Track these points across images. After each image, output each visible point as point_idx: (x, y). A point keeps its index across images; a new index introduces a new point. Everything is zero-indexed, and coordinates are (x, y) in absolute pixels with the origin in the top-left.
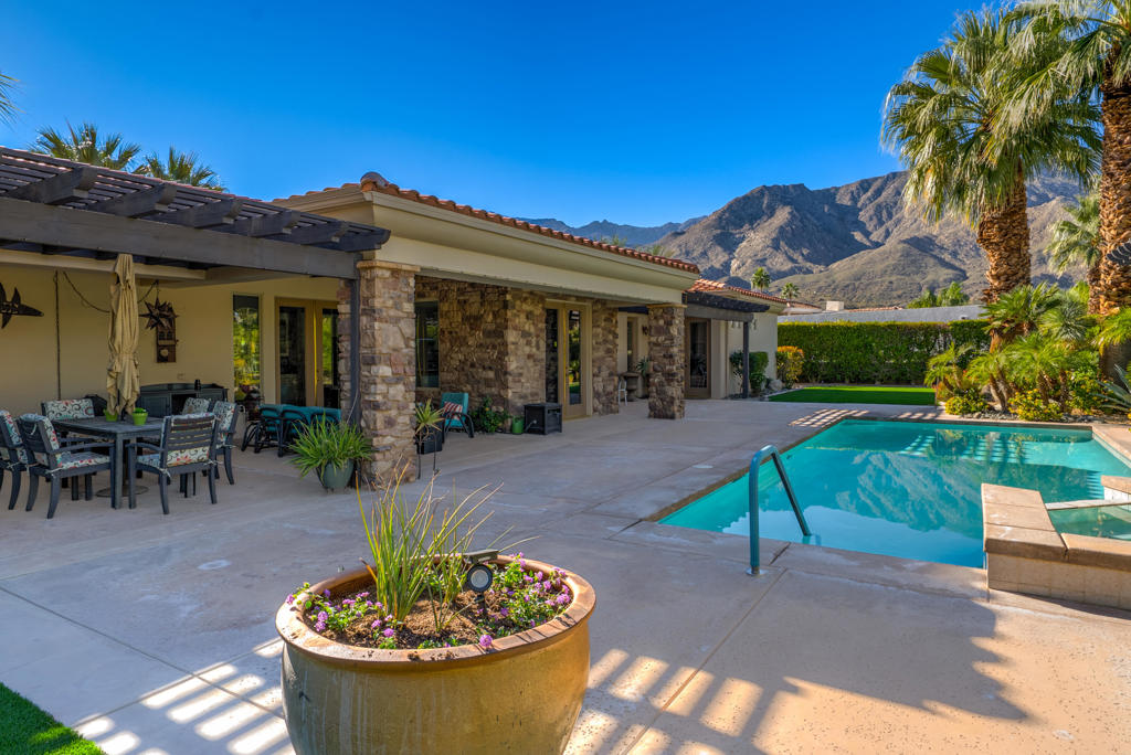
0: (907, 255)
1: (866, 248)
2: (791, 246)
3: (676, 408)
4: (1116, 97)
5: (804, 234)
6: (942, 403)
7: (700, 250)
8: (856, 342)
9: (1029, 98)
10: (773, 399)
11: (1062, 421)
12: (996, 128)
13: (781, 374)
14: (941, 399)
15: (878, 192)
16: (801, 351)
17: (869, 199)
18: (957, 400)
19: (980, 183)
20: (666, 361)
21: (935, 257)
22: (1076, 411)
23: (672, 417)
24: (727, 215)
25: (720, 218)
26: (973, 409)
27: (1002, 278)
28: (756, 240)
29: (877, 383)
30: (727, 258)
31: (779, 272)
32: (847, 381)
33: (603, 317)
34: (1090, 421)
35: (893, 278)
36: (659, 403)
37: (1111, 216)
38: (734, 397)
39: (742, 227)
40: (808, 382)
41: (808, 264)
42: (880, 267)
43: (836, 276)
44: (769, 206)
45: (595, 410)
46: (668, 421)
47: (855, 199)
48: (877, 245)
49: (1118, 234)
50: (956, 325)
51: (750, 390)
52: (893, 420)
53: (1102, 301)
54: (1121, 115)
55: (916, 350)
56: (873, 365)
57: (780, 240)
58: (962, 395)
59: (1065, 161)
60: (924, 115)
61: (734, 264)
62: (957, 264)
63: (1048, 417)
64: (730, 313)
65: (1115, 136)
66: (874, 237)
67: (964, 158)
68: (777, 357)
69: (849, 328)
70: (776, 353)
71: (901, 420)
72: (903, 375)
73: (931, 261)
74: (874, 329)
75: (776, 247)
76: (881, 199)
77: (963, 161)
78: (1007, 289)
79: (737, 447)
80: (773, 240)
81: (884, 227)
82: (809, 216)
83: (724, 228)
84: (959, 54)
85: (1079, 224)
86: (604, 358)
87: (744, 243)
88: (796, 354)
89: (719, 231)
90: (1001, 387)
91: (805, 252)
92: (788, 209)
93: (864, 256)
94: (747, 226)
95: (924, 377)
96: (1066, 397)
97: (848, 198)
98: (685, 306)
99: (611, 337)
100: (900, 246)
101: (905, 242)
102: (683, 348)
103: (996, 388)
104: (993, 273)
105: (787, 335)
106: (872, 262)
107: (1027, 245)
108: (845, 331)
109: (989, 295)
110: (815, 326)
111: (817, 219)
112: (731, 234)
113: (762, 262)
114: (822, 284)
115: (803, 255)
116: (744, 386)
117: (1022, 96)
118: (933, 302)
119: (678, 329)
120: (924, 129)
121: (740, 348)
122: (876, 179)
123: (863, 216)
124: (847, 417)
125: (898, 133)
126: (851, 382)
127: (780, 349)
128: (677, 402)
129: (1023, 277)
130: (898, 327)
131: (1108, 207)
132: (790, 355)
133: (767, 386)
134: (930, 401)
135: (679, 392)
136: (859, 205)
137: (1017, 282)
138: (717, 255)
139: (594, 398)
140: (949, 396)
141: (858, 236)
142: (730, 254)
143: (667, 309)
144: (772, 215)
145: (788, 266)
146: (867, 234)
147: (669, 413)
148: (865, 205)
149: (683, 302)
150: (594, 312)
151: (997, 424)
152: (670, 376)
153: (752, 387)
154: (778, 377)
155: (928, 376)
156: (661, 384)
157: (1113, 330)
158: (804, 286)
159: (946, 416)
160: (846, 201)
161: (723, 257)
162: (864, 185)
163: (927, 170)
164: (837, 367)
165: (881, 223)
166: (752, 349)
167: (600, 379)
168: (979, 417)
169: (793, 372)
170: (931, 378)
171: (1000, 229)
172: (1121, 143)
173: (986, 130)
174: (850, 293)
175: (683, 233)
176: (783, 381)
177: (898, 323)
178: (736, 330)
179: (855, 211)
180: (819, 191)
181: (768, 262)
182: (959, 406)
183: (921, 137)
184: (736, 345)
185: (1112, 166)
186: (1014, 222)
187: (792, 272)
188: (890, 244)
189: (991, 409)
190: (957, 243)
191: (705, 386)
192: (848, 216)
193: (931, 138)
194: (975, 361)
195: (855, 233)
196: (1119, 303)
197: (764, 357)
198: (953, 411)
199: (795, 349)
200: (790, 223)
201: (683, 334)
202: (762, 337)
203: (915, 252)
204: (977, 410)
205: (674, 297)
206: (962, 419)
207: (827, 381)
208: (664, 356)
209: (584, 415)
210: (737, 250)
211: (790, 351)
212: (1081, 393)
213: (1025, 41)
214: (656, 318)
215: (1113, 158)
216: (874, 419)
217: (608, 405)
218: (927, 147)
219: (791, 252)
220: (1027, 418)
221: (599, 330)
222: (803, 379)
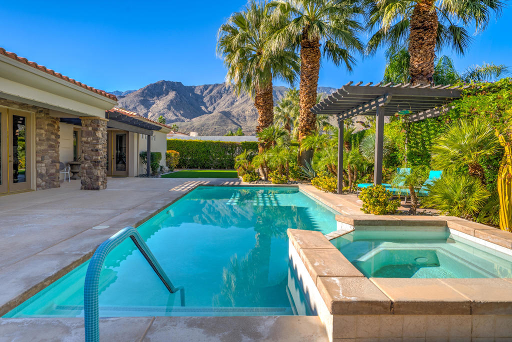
0: (221, 118)
1: (206, 113)
2: (175, 109)
3: (100, 183)
4: (306, 48)
5: (181, 105)
6: (241, 177)
7: (133, 106)
8: (203, 149)
9: (279, 39)
10: (163, 177)
11: (287, 184)
12: (264, 52)
13: (168, 164)
14: (240, 175)
15: (211, 91)
16: (178, 153)
17: (207, 93)
18: (248, 176)
19: (257, 77)
20: (93, 153)
21: (231, 120)
22: (291, 179)
23: (98, 189)
24: (146, 91)
25: (143, 92)
26: (254, 179)
27: (264, 122)
28: (160, 105)
29: (212, 168)
30: (146, 111)
31: (170, 120)
32: (199, 168)
33: (47, 122)
34: (297, 183)
35: (216, 127)
36: (88, 180)
37: (304, 98)
38: (142, 176)
39: (153, 98)
40: (181, 168)
41: (183, 118)
42: (212, 122)
43: (194, 124)
44: (166, 90)
45: (38, 186)
46: (96, 191)
47: (202, 92)
48: (210, 113)
49: (306, 106)
50: (243, 143)
51: (151, 172)
52: (221, 186)
53: (299, 133)
54: (308, 56)
55: (228, 154)
56: (210, 160)
57: (172, 105)
58: (249, 173)
59: (285, 75)
60: (235, 41)
61: (150, 115)
62: (238, 123)
63: (283, 182)
64: (139, 129)
65: (305, 64)
66: (210, 109)
67: (251, 64)
68: (166, 156)
69: (200, 143)
70: (166, 153)
71: (225, 186)
72: (223, 165)
73: (230, 121)
74: (211, 143)
75: (169, 109)
76: (212, 94)
77: (250, 66)
78: (266, 126)
79: (133, 208)
80: (168, 105)
81: (213, 106)
82: (183, 97)
83: (145, 97)
84: (249, 16)
85: (281, 108)
86: (47, 150)
87: (155, 105)
88: (176, 155)
89: (142, 98)
90: (265, 169)
91: (182, 112)
92: (174, 92)
93: (205, 117)
94: (155, 98)
95: (234, 165)
96: (288, 174)
97: (200, 91)
98: (108, 120)
99: (53, 137)
100: (219, 114)
101: (221, 112)
102: (106, 146)
103: (263, 169)
104: (261, 119)
105: (171, 145)
106: (208, 119)
107: (273, 108)
108: (199, 144)
109: (259, 129)
110: (185, 141)
111: (187, 98)
112: (148, 100)
113: (163, 114)
114: (188, 127)
115: (180, 113)
116: (148, 170)
117: (275, 38)
118: (232, 134)
119: (101, 133)
120: (235, 48)
121: (145, 149)
122: (210, 85)
123: (205, 100)
124: (200, 185)
125: (223, 49)
126: (201, 168)
127: (168, 152)
128: (101, 179)
129: (271, 122)
130: (221, 143)
131: (302, 94)
132: (173, 155)
133: (161, 170)
134: (235, 176)
135: (103, 173)
136: (204, 95)
137: (269, 124)
138: (141, 109)
139: (37, 177)
140: (244, 174)
141: (203, 108)
142: (148, 109)
143: (95, 121)
144: (167, 94)
145: (174, 118)
146: (207, 108)
147: (95, 186)
148: (206, 96)
149: (106, 118)
150: (37, 118)
151: (265, 186)
152: (96, 163)
153: (153, 170)
154: (167, 166)
155: (236, 164)
156: (90, 168)
157: (305, 145)
158: (181, 127)
159: (243, 183)
160: (199, 93)
161: (144, 111)
162: (206, 87)
163: (236, 68)
164: (195, 161)
165: (212, 104)
166: (152, 151)
167: (43, 165)
168: (257, 183)
169: (174, 163)
170: (237, 165)
171: (263, 100)
172: (307, 67)
173: (260, 54)
174: (200, 130)
175: (124, 97)
176: (169, 168)
177: (221, 141)
178: (143, 139)
179: (202, 97)
180: (187, 87)
181: (165, 115)
182: (249, 178)
183: (233, 52)
184: (143, 148)
185: (304, 77)
186: (268, 97)
187: (176, 121)
188: (215, 113)
189: (261, 179)
190: (239, 115)
191: (125, 170)
192: (199, 99)
193: (238, 52)
194: (255, 157)
195: (202, 107)
196: (306, 134)
197: (159, 155)
198: (246, 181)
199: (175, 152)
200: (175, 99)
201: (106, 137)
202: (159, 144)
203: (225, 117)
204: (256, 180)
205: (100, 114)
206: (250, 184)
207: (190, 168)
208: (92, 150)
209: (29, 189)
210: (151, 108)
211: (173, 153)
212: (293, 172)
213: (277, 13)
214: (86, 125)
215: (304, 74)
216: (213, 186)
217: (51, 182)
218: (236, 57)
219: (175, 112)
220: (275, 183)
221: (43, 131)
222: (179, 167)
